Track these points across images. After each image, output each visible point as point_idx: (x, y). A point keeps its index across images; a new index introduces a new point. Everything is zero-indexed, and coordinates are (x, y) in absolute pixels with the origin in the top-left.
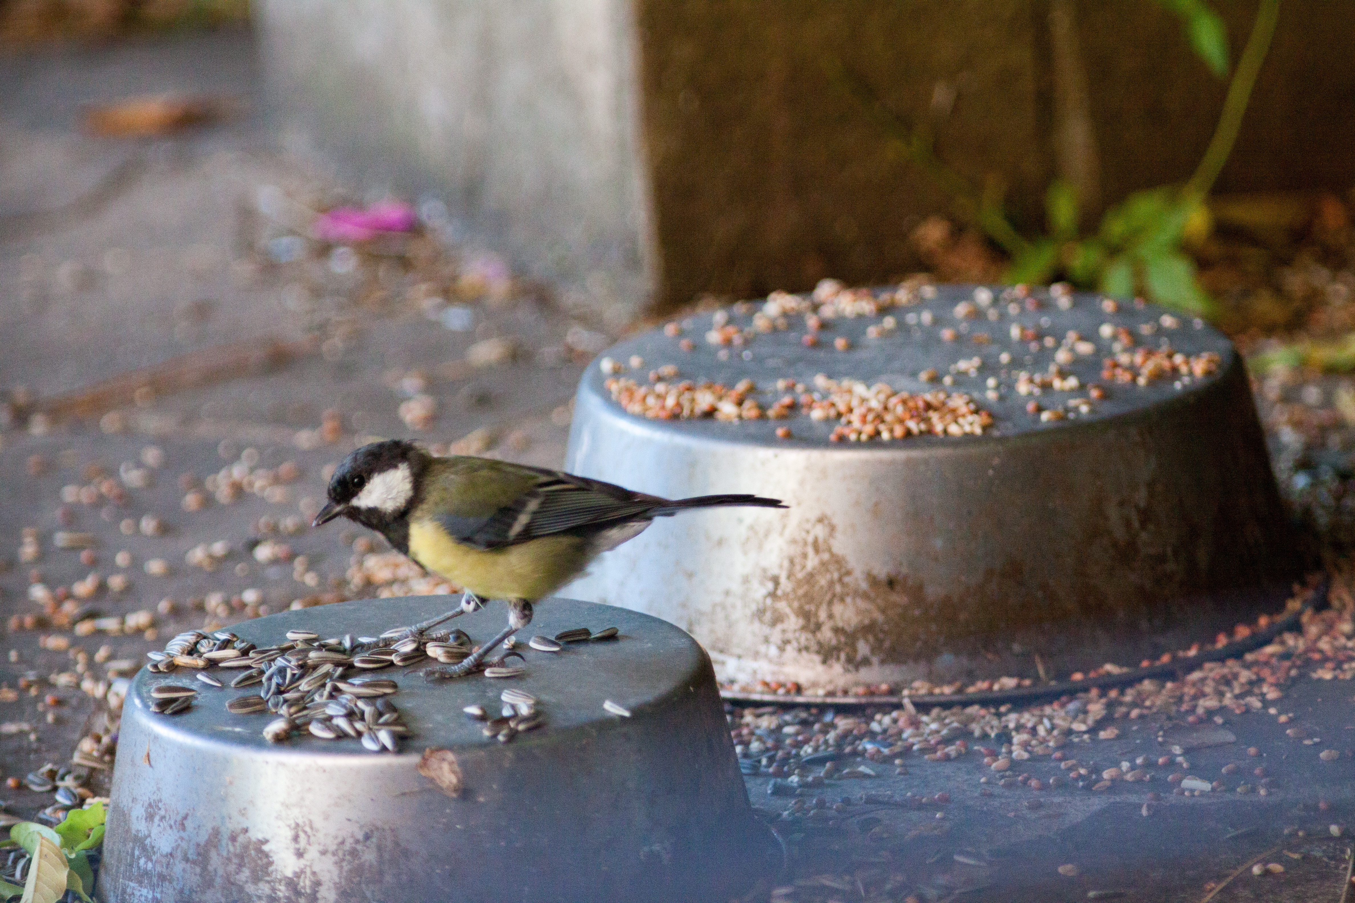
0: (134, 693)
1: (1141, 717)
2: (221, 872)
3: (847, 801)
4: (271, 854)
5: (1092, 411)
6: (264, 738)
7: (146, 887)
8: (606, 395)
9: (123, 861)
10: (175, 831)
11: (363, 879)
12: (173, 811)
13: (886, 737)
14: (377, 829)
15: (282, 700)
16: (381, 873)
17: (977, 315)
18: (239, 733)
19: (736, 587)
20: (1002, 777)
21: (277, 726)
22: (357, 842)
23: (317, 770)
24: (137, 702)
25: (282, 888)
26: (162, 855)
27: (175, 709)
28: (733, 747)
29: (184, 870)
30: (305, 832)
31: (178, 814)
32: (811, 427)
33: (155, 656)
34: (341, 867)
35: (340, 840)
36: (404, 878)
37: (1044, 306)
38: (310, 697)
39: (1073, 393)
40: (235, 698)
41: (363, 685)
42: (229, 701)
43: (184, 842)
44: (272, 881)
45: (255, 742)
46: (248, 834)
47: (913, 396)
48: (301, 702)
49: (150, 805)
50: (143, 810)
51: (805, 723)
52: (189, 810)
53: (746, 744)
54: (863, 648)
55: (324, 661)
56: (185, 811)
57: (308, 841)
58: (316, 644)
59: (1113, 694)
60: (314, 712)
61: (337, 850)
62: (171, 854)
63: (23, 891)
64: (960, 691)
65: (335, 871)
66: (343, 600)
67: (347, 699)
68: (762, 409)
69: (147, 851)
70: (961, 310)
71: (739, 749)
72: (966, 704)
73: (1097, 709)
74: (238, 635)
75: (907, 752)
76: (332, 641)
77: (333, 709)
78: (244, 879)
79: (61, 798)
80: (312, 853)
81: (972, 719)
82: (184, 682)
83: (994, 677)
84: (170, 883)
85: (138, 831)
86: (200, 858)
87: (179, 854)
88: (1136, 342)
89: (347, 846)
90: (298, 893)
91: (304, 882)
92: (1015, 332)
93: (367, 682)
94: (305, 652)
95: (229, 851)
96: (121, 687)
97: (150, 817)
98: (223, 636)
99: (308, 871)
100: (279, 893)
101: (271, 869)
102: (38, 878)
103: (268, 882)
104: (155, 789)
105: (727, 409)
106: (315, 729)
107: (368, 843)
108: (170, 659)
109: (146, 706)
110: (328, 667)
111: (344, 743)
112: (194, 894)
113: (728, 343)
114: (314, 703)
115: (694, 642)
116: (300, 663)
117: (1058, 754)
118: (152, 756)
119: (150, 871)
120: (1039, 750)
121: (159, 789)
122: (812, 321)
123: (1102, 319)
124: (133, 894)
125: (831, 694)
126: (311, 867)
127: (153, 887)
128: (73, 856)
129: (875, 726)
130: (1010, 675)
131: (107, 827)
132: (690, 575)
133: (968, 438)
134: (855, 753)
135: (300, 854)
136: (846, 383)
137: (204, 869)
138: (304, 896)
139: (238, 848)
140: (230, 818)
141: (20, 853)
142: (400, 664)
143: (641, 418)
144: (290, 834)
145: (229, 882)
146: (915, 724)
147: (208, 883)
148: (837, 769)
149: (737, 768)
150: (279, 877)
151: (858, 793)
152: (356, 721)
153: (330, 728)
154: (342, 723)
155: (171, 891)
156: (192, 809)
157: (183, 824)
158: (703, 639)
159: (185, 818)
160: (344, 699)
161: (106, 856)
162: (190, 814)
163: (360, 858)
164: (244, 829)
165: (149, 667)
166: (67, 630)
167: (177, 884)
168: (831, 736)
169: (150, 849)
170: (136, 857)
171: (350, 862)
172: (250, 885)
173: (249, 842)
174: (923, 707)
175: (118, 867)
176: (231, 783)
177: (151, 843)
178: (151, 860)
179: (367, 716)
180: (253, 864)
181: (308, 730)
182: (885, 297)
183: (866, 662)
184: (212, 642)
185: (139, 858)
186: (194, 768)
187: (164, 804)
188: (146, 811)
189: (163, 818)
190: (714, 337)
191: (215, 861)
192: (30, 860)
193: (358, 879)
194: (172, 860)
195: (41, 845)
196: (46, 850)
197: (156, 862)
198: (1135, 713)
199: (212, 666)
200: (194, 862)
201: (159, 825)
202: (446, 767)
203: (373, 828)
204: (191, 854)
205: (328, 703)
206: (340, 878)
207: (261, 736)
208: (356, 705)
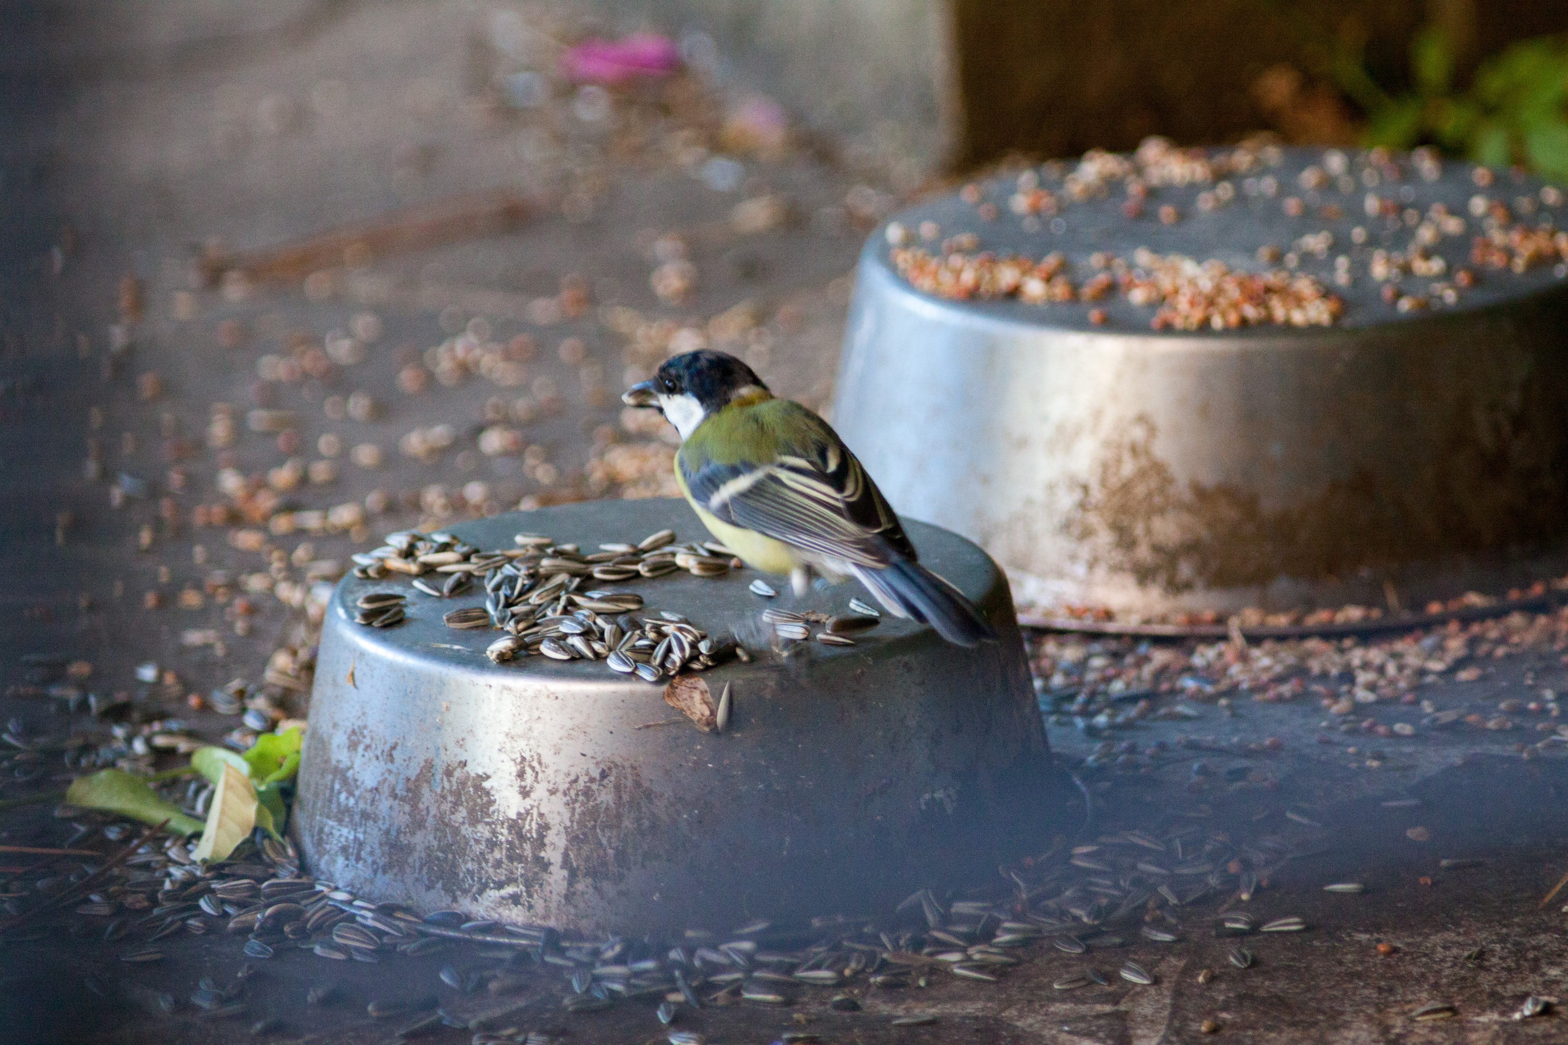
0: (337, 602)
1: (1509, 657)
2: (433, 811)
3: (1162, 746)
4: (492, 792)
5: (1460, 297)
6: (487, 657)
7: (346, 827)
8: (893, 268)
9: (321, 796)
10: (383, 763)
11: (598, 823)
12: (380, 740)
13: (1210, 674)
14: (616, 766)
15: (509, 614)
16: (619, 816)
17: (1328, 184)
18: (458, 650)
19: (1038, 494)
20: (1344, 722)
21: (503, 644)
22: (592, 780)
23: (548, 697)
24: (341, 612)
25: (505, 831)
26: (366, 790)
27: (386, 622)
28: (1030, 680)
29: (391, 808)
30: (533, 768)
31: (385, 743)
32: (1129, 309)
33: (362, 560)
34: (574, 809)
35: (573, 777)
36: (646, 823)
37: (1408, 175)
38: (541, 612)
39: (1438, 278)
40: (454, 610)
41: (602, 600)
42: (448, 613)
43: (392, 775)
44: (493, 823)
45: (476, 662)
46: (466, 769)
47: (1252, 277)
48: (531, 617)
49: (354, 732)
50: (345, 737)
51: (1116, 656)
52: (399, 739)
53: (1046, 677)
54: (1185, 570)
55: (558, 570)
56: (394, 740)
57: (536, 777)
58: (550, 551)
59: (1476, 629)
60: (546, 629)
61: (569, 789)
62: (376, 789)
63: (204, 826)
64: (1298, 621)
65: (567, 815)
66: (581, 498)
67: (585, 616)
68: (1075, 289)
69: (349, 785)
70: (1309, 177)
71: (1038, 684)
72: (1303, 636)
73: (1456, 646)
74: (459, 536)
75: (1232, 691)
76: (568, 547)
77: (568, 626)
78: (461, 820)
79: (251, 721)
80: (540, 792)
81: (1310, 654)
82: (397, 590)
83: (1337, 605)
84: (375, 822)
85: (338, 761)
86: (410, 795)
87: (385, 790)
88: (1513, 219)
89: (581, 785)
90: (521, 837)
91: (530, 825)
92: (1372, 204)
93: (608, 596)
94: (536, 559)
95: (443, 788)
96: (323, 594)
97: (353, 746)
98: (442, 539)
99: (535, 812)
100: (500, 837)
101: (491, 809)
102: (223, 813)
103: (487, 823)
104: (359, 713)
105: (1034, 288)
106: (546, 649)
107: (606, 781)
108: (380, 563)
109: (351, 617)
110: (562, 578)
111: (580, 666)
112: (402, 835)
113: (1036, 212)
114: (547, 618)
115: (989, 560)
116: (531, 571)
117: (1409, 697)
118: (357, 675)
119: (353, 807)
120: (1387, 692)
121: (364, 714)
122: (1134, 188)
123: (1472, 191)
124: (331, 833)
125: (1147, 622)
126: (538, 808)
127: (355, 827)
128: (263, 788)
129: (1198, 660)
130: (1356, 603)
131: (304, 756)
132: (986, 480)
133: (1313, 329)
134: (1174, 692)
135: (525, 793)
136: (1174, 259)
137: (414, 807)
138: (529, 840)
139: (455, 784)
140: (446, 750)
141: (203, 784)
142: (648, 575)
143: (934, 296)
144: (514, 769)
145: (443, 824)
146: (1243, 658)
147: (418, 824)
148: (1152, 709)
149: (1035, 706)
150: (501, 819)
151: (1175, 736)
152: (594, 641)
153: (563, 649)
154: (578, 642)
155: (375, 832)
156: (402, 738)
157: (391, 755)
158: (999, 555)
159: (393, 748)
160: (580, 615)
161: (302, 790)
162: (400, 744)
163: (595, 799)
164: (460, 762)
165: (356, 572)
166: (262, 525)
167: (383, 824)
168: (1147, 671)
169: (352, 783)
170: (336, 792)
171: (583, 804)
172: (467, 826)
173: (468, 777)
174: (1254, 639)
175: (315, 803)
176: (448, 709)
177: (353, 775)
178: (354, 796)
179: (607, 635)
180: (471, 803)
181: (538, 649)
182: (1220, 159)
183: (1188, 586)
184: (428, 545)
185: (339, 793)
186: (406, 691)
187: (370, 732)
188: (349, 738)
189: (367, 747)
190: (1021, 203)
191: (427, 798)
192: (213, 793)
193: (592, 823)
194: (377, 797)
195: (228, 774)
196: (232, 781)
197: (359, 797)
198: (1500, 651)
199: (428, 572)
200: (403, 799)
201: (363, 756)
202: (697, 696)
203: (612, 765)
204: (401, 790)
205: (563, 619)
206: (572, 821)
207: (484, 655)
208: (595, 623)
